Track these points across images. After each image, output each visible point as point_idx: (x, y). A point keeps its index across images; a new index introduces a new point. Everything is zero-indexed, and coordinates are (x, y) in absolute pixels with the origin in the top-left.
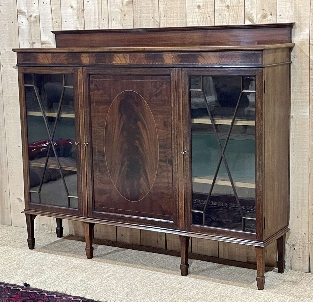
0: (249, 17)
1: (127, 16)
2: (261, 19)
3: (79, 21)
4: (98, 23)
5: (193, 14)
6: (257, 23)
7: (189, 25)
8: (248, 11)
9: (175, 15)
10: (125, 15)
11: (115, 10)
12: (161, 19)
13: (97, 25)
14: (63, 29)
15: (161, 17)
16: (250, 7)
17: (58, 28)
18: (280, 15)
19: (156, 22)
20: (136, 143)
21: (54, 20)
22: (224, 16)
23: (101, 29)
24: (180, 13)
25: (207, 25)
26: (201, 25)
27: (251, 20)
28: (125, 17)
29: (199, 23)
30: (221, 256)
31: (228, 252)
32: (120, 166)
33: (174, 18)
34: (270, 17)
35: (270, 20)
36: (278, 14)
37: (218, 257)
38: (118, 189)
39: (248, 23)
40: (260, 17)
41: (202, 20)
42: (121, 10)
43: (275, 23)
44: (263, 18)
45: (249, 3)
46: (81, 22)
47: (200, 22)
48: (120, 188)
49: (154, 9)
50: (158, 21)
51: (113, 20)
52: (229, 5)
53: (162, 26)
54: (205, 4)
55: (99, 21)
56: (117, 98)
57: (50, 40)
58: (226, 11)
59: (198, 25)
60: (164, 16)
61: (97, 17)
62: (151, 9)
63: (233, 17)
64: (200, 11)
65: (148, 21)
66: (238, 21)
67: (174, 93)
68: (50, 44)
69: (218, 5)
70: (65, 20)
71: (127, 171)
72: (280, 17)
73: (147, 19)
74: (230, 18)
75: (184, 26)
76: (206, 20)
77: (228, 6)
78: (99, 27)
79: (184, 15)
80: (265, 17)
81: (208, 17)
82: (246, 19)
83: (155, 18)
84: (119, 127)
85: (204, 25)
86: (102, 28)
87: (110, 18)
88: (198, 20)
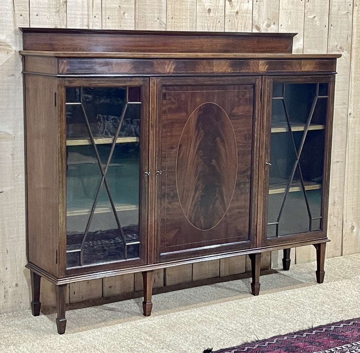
0: (256, 25)
1: (126, 14)
2: (266, 28)
3: (59, 16)
4: (87, 20)
5: (203, 18)
6: (263, 31)
7: (199, 30)
8: (256, 19)
9: (184, 17)
10: (124, 13)
11: (112, 6)
12: (169, 21)
13: (86, 23)
14: (31, 25)
15: (168, 19)
16: (257, 15)
17: (24, 23)
18: (281, 25)
19: (162, 24)
20: (213, 162)
21: (16, 12)
22: (234, 22)
23: (91, 28)
24: (190, 16)
25: (217, 31)
26: (211, 31)
27: (258, 28)
28: (124, 16)
29: (209, 29)
30: (222, 274)
31: (229, 267)
32: (193, 192)
33: (183, 21)
34: (272, 26)
35: (273, 29)
36: (280, 25)
37: (219, 277)
38: (190, 220)
39: (255, 31)
40: (266, 26)
41: (212, 25)
42: (119, 6)
43: (277, 32)
44: (267, 27)
45: (256, 11)
46: (62, 17)
47: (210, 27)
48: (193, 218)
49: (162, 9)
50: (165, 23)
51: (109, 18)
52: (239, 12)
53: (169, 30)
54: (215, 8)
55: (88, 18)
56: (195, 113)
57: (8, 40)
58: (235, 18)
59: (208, 30)
60: (172, 18)
61: (86, 12)
62: (157, 9)
63: (242, 24)
64: (210, 15)
65: (153, 22)
66: (246, 29)
67: (259, 103)
68: (9, 46)
69: (229, 11)
70: (36, 13)
71: (202, 197)
72: (281, 27)
73: (152, 20)
74: (239, 24)
75: (194, 31)
76: (216, 26)
77: (237, 13)
78: (88, 26)
79: (195, 18)
80: (269, 26)
81: (218, 22)
82: (254, 26)
83: (162, 19)
84: (195, 147)
85: (214, 31)
86: (93, 27)
87: (103, 14)
88: (208, 24)
